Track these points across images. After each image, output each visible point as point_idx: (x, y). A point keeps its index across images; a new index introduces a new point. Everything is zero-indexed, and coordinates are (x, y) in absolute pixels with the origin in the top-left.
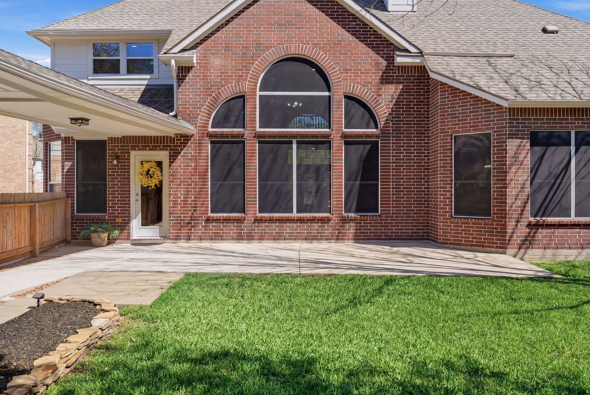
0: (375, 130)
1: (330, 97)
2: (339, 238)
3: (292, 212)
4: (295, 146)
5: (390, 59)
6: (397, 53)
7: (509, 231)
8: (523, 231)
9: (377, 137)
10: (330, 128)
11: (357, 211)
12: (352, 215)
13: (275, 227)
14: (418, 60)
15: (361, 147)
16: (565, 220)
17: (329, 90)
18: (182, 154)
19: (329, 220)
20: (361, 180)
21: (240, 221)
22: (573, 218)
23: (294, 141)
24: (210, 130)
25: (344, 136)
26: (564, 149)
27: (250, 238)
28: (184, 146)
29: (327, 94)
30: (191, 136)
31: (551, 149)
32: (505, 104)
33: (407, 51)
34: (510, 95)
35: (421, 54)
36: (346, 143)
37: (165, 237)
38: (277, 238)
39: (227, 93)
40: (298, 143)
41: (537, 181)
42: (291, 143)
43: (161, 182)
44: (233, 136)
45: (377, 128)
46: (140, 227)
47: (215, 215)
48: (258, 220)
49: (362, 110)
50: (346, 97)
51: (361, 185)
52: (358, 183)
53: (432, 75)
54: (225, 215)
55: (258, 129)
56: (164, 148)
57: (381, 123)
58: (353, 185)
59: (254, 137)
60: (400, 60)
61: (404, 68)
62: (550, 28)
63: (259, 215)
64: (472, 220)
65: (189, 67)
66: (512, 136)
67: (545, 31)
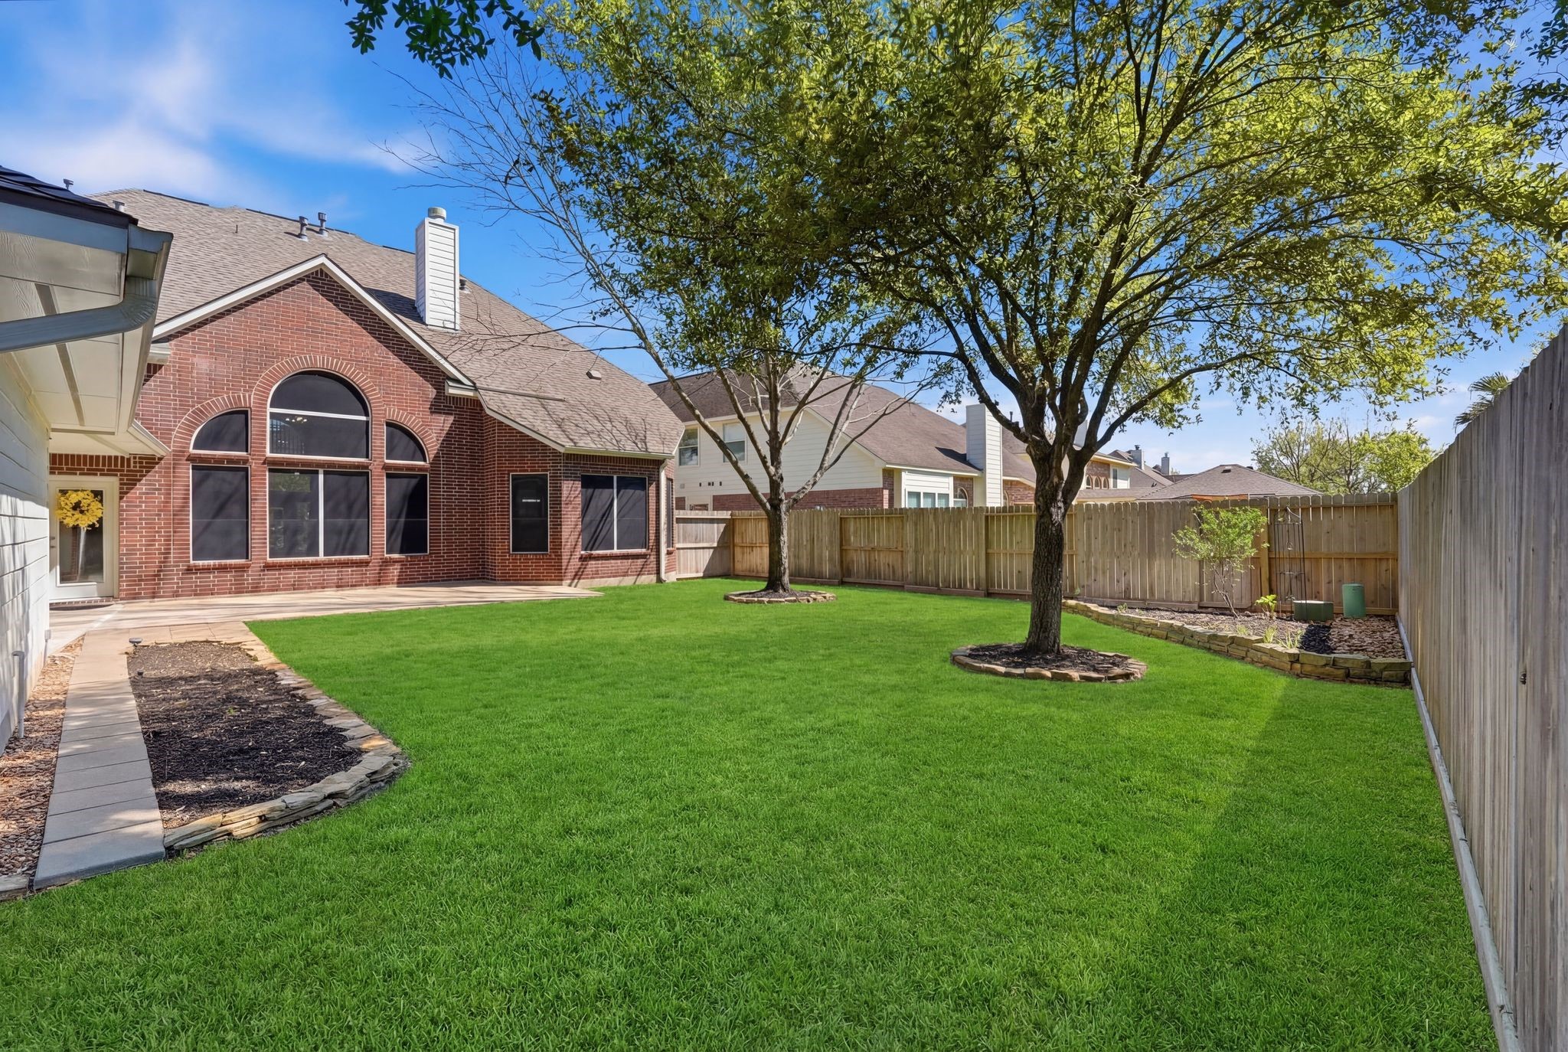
0: (422, 463)
1: (367, 422)
2: (379, 582)
3: (317, 555)
4: (321, 477)
5: (440, 387)
6: (451, 384)
7: (564, 564)
8: (575, 563)
9: (425, 470)
10: (367, 457)
11: (401, 552)
12: (396, 556)
13: (292, 574)
14: (471, 394)
15: (405, 481)
16: (608, 552)
17: (367, 414)
18: (143, 482)
19: (366, 563)
20: (407, 516)
21: (242, 569)
22: (616, 551)
23: (321, 471)
24: (191, 450)
25: (386, 467)
26: (607, 491)
27: (256, 589)
28: (148, 472)
29: (364, 418)
30: (160, 459)
31: (598, 491)
32: (562, 450)
33: (458, 381)
34: (569, 444)
35: (476, 389)
36: (389, 476)
37: (110, 597)
38: (295, 587)
39: (220, 404)
40: (325, 473)
41: (588, 519)
42: (317, 472)
43: (100, 521)
44: (230, 460)
45: (425, 460)
46: (59, 584)
47: (200, 563)
48: (269, 567)
49: (406, 439)
50: (389, 424)
51: (406, 523)
52: (402, 520)
53: (488, 412)
54: (217, 562)
55: (268, 454)
56: (110, 473)
57: (431, 455)
58: (397, 522)
59: (264, 463)
60: (452, 391)
61: (456, 399)
62: (594, 373)
63: (269, 560)
64: (530, 554)
65: (155, 365)
66: (567, 478)
67: (589, 375)
